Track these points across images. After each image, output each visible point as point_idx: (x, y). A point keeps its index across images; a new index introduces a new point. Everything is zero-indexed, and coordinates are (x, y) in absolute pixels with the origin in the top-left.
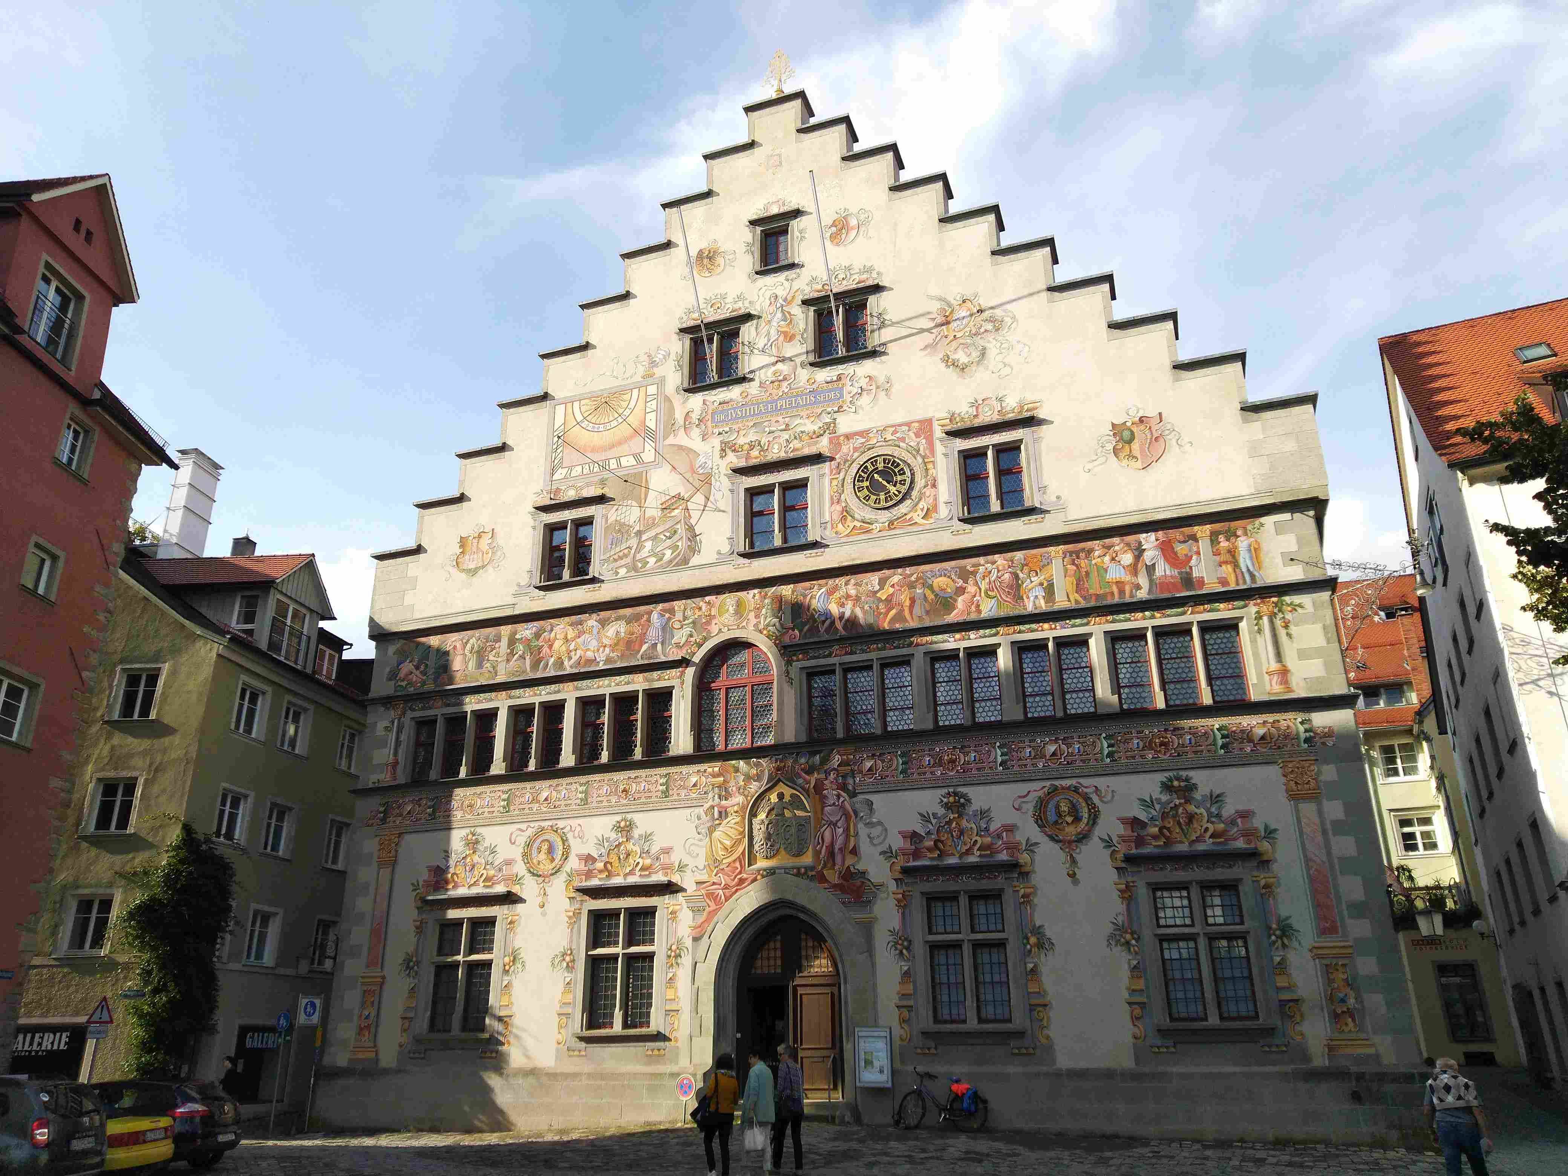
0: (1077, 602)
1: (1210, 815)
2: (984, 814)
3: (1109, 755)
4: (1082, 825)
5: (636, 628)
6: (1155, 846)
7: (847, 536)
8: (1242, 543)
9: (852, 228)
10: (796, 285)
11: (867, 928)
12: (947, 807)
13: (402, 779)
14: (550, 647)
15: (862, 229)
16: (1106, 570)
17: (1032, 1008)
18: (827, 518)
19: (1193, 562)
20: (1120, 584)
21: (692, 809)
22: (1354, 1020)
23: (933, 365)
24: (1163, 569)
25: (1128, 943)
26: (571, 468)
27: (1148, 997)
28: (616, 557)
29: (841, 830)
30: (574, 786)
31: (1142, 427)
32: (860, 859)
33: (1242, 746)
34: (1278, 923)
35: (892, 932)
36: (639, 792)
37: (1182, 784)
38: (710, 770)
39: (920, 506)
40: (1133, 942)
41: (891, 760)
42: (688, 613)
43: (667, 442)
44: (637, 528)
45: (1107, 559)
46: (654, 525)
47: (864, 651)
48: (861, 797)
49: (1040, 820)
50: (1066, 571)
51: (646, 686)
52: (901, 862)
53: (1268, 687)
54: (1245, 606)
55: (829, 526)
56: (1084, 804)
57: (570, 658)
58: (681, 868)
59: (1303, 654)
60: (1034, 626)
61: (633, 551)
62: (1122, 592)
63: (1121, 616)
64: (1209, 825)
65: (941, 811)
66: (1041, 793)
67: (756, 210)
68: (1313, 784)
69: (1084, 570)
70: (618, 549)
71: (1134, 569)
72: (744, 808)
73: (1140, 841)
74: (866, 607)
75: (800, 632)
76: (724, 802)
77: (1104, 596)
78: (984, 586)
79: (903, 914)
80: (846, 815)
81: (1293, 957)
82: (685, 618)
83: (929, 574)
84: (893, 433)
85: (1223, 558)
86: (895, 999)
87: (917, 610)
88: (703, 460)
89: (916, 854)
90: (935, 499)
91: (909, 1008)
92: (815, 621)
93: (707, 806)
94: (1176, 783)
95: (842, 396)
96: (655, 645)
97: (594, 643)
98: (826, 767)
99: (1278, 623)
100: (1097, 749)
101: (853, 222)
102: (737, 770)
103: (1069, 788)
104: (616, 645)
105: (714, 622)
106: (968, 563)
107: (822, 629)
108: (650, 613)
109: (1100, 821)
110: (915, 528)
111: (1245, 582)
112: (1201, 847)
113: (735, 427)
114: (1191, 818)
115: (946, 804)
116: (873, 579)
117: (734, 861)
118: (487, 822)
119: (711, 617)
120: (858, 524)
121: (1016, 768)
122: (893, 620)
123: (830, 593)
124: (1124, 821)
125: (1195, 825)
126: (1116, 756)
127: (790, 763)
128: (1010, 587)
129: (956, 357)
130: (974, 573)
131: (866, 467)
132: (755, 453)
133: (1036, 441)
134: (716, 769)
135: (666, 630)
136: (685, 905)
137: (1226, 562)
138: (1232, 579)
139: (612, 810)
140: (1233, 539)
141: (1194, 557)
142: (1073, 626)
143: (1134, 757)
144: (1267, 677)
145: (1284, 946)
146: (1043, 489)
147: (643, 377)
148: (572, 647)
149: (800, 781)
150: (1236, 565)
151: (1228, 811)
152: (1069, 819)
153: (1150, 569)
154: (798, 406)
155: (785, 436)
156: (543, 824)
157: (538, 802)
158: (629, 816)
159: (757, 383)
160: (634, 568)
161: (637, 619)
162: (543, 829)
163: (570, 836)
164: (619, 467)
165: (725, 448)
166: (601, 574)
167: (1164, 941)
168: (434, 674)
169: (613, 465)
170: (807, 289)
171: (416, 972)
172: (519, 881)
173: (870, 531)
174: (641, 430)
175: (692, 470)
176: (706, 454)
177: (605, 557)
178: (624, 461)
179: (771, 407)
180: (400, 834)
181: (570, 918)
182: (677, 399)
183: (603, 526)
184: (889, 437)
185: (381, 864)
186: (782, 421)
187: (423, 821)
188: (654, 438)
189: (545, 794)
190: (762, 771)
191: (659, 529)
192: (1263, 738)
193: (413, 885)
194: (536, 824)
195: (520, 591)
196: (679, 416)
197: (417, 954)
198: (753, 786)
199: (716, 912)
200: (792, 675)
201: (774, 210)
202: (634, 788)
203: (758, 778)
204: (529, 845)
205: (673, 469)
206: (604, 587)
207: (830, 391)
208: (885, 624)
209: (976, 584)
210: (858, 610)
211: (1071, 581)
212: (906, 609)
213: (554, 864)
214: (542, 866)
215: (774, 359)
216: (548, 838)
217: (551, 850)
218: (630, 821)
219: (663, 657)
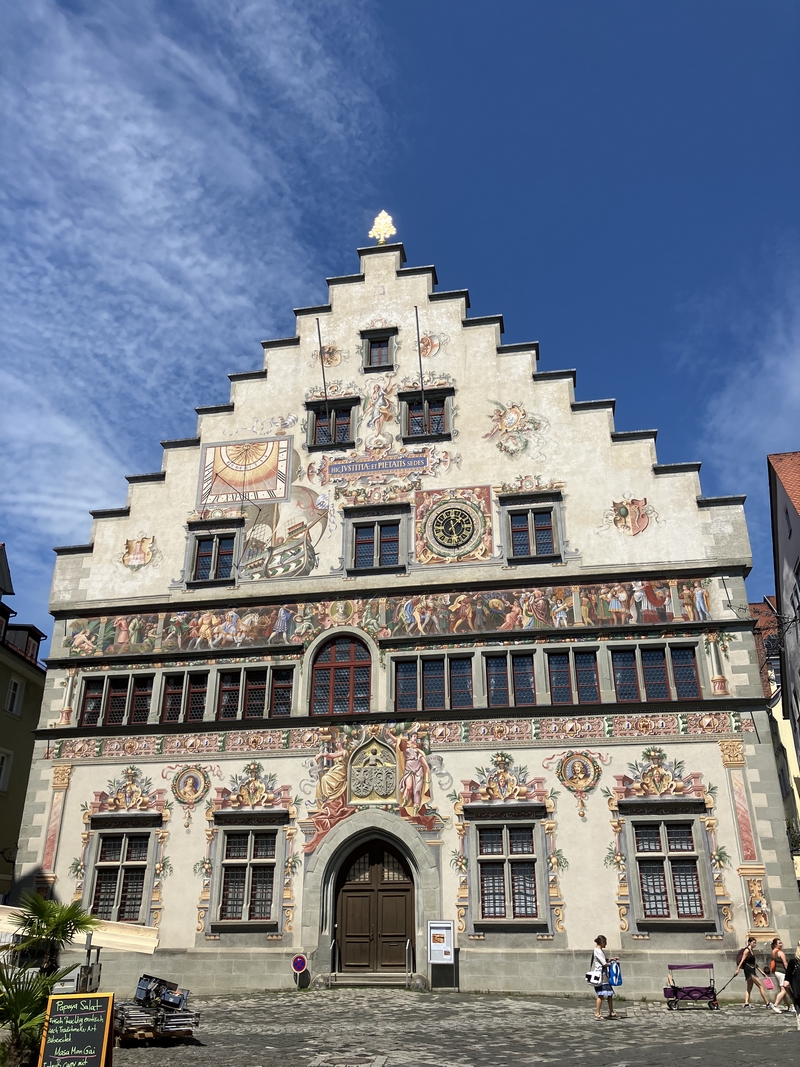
0: (589, 623)
1: (674, 776)
2: (522, 770)
3: (609, 732)
4: (590, 780)
5: (268, 620)
6: (638, 796)
7: (427, 564)
8: (698, 592)
9: (435, 346)
10: (394, 381)
11: (436, 850)
12: (497, 764)
13: (74, 724)
14: (198, 630)
15: (442, 347)
16: (609, 603)
17: (553, 907)
18: (413, 550)
19: (666, 602)
20: (618, 614)
21: (306, 758)
22: (766, 919)
23: (490, 450)
24: (646, 606)
25: (618, 862)
26: (218, 496)
27: (631, 901)
28: (252, 565)
29: (419, 778)
30: (215, 737)
31: (633, 507)
32: (432, 799)
33: (695, 729)
34: (717, 850)
35: (455, 853)
36: (266, 743)
37: (657, 754)
38: (321, 729)
39: (480, 547)
40: (622, 862)
41: (457, 728)
42: (308, 612)
43: (295, 483)
44: (269, 545)
45: (609, 595)
46: (282, 544)
47: (438, 649)
48: (434, 754)
49: (561, 776)
50: (582, 601)
51: (273, 663)
52: (462, 803)
53: (713, 691)
54: (699, 636)
55: (414, 555)
56: (591, 766)
57: (213, 639)
58: (297, 802)
59: (736, 670)
60: (560, 639)
61: (265, 562)
62: (619, 619)
63: (619, 637)
64: (673, 783)
65: (492, 767)
66: (562, 757)
67: (365, 324)
68: (740, 756)
69: (594, 602)
70: (254, 560)
71: (627, 604)
72: (346, 759)
73: (628, 793)
74: (441, 616)
75: (392, 630)
76: (331, 754)
77: (607, 621)
78: (525, 607)
79: (463, 840)
80: (423, 766)
81: (725, 874)
82: (305, 615)
83: (485, 596)
84: (463, 494)
85: (685, 601)
86: (456, 902)
87: (478, 621)
88: (321, 500)
89: (474, 797)
90: (491, 543)
91: (466, 907)
92: (403, 623)
93: (318, 756)
94: (652, 753)
95: (425, 464)
96: (281, 634)
97: (233, 629)
98: (409, 731)
99: (720, 648)
100: (601, 728)
101: (436, 342)
102: (342, 730)
103: (581, 754)
104: (251, 631)
105: (327, 619)
106: (514, 591)
107: (408, 630)
108: (278, 610)
109: (601, 778)
110: (476, 563)
111: (700, 619)
112: (668, 798)
113: (347, 478)
114: (662, 778)
115: (496, 762)
116: (446, 597)
117: (338, 798)
118: (144, 760)
119: (326, 615)
120: (436, 556)
121: (545, 739)
122: (459, 629)
123: (415, 605)
124: (618, 778)
125: (665, 782)
126: (613, 733)
127: (381, 727)
128: (544, 610)
129: (507, 445)
130: (518, 598)
131: (442, 516)
132: (360, 498)
133: (562, 509)
134: (326, 730)
135: (290, 623)
136: (300, 829)
137: (687, 604)
138: (691, 616)
139: (243, 756)
140: (692, 589)
141: (667, 599)
142: (587, 641)
143: (625, 734)
144: (711, 683)
145: (721, 866)
146: (566, 543)
147: (277, 434)
148: (215, 631)
149: (389, 741)
150: (693, 606)
151: (686, 774)
152: (581, 776)
153: (638, 605)
154: (394, 468)
155: (384, 488)
156: (189, 764)
157: (185, 747)
158: (257, 761)
159: (363, 448)
160: (266, 574)
161: (268, 613)
162: (189, 768)
163: (210, 774)
164: (257, 498)
165: (339, 493)
166: (239, 577)
167: (641, 861)
168: (103, 644)
169: (252, 496)
170: (402, 385)
171: (83, 874)
172: (169, 806)
173: (444, 562)
174: (274, 473)
175: (313, 506)
176: (324, 496)
177: (244, 565)
178: (261, 495)
179: (374, 465)
180: (72, 766)
181: (209, 836)
182: (303, 454)
183: (243, 541)
184: (459, 496)
185: (56, 789)
186: (381, 477)
187: (91, 757)
188: (284, 481)
189: (191, 741)
190: (361, 732)
191: (287, 548)
192: (709, 725)
193: (82, 806)
194: (183, 764)
195: (174, 586)
196: (304, 465)
197: (84, 860)
198: (354, 743)
199: (323, 835)
200: (385, 662)
201: (379, 326)
202: (262, 740)
203: (358, 737)
204: (177, 779)
205: (299, 504)
206: (242, 587)
207: (417, 459)
208: (454, 630)
209: (519, 606)
210: (434, 618)
211: (585, 609)
212: (469, 620)
213: (197, 795)
214: (187, 796)
215: (376, 432)
216: (193, 774)
217: (195, 784)
218: (258, 765)
219: (287, 643)
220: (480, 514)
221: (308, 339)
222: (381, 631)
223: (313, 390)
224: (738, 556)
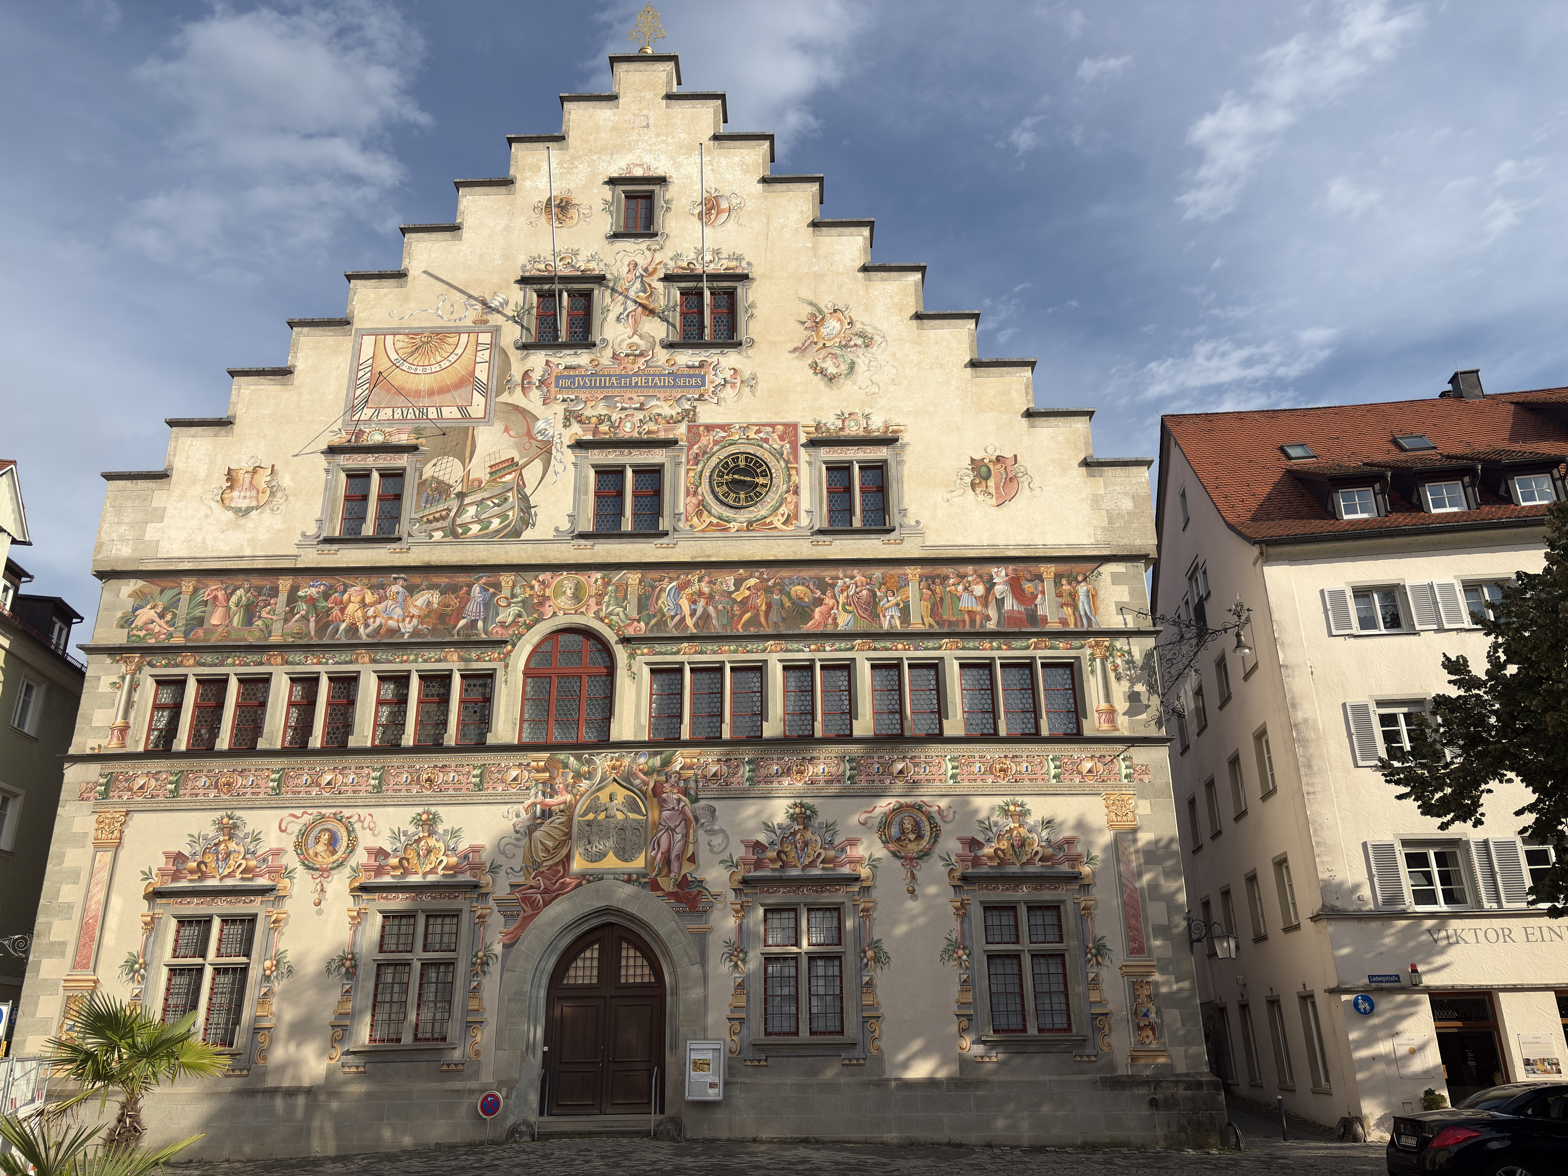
0: (930, 625)
2: (829, 827)
3: (952, 777)
4: (923, 842)
5: (454, 602)
7: (703, 531)
8: (1082, 589)
9: (723, 211)
10: (658, 257)
11: (701, 939)
13: (133, 747)
14: (342, 610)
15: (733, 214)
16: (959, 598)
17: (866, 1019)
18: (682, 509)
19: (1038, 601)
20: (971, 613)
21: (509, 806)
23: (799, 371)
25: (959, 958)
26: (378, 409)
27: (975, 1010)
28: (431, 517)
29: (680, 836)
30: (366, 770)
31: (998, 466)
32: (698, 867)
33: (1071, 777)
34: (1094, 942)
35: (728, 944)
36: (446, 783)
38: (534, 764)
39: (781, 511)
40: (965, 957)
41: (738, 766)
42: (518, 590)
43: (501, 399)
44: (459, 489)
45: (960, 587)
46: (479, 488)
47: (714, 652)
48: (702, 803)
49: (884, 836)
51: (462, 665)
52: (741, 872)
53: (1097, 724)
54: (1082, 647)
55: (683, 517)
57: (367, 626)
58: (493, 869)
60: (888, 644)
61: (452, 514)
62: (973, 621)
63: (971, 645)
66: (886, 809)
67: (618, 169)
68: (1128, 813)
69: (938, 596)
70: (433, 510)
71: (984, 600)
72: (571, 807)
73: (975, 861)
74: (720, 607)
75: (647, 624)
76: (548, 800)
77: (956, 623)
78: (842, 599)
79: (740, 924)
80: (686, 819)
81: (1104, 973)
82: (513, 596)
83: (786, 581)
84: (758, 432)
85: (1063, 600)
86: (728, 1013)
87: (774, 617)
88: (542, 426)
89: (758, 864)
90: (797, 506)
91: (741, 1020)
92: (664, 615)
93: (528, 802)
95: (704, 384)
96: (474, 623)
97: (399, 611)
98: (667, 769)
99: (1109, 666)
100: (942, 771)
101: (724, 205)
102: (566, 766)
104: (428, 615)
105: (548, 604)
106: (827, 574)
107: (671, 624)
108: (470, 586)
109: (940, 839)
110: (775, 533)
111: (1083, 625)
113: (583, 397)
115: (792, 815)
116: (729, 580)
117: (557, 864)
118: (250, 804)
119: (544, 599)
120: (715, 521)
121: (864, 783)
122: (746, 625)
123: (681, 588)
124: (962, 840)
126: (958, 777)
127: (626, 761)
128: (868, 604)
129: (824, 365)
130: (833, 586)
131: (727, 463)
132: (604, 428)
133: (900, 463)
134: (542, 764)
135: (489, 607)
136: (496, 909)
137: (1067, 605)
138: (1071, 621)
139: (410, 801)
140: (1074, 584)
141: (1039, 596)
142: (926, 649)
143: (975, 780)
144: (1096, 715)
145: (1098, 963)
146: (903, 512)
147: (474, 322)
149: (638, 781)
150: (1075, 607)
151: (1057, 837)
152: (912, 837)
153: (1000, 603)
154: (655, 386)
155: (640, 415)
156: (324, 811)
157: (319, 785)
158: (433, 809)
159: (608, 353)
160: (453, 533)
161: (453, 589)
162: (323, 816)
163: (357, 826)
164: (440, 417)
165: (569, 417)
166: (410, 535)
167: (991, 957)
168: (187, 625)
169: (432, 413)
170: (671, 264)
171: (143, 977)
172: (289, 874)
173: (727, 529)
174: (468, 380)
175: (529, 434)
176: (547, 420)
177: (417, 516)
178: (447, 412)
179: (625, 381)
180: (128, 813)
181: (353, 918)
182: (515, 356)
183: (417, 481)
184: (752, 435)
185: (99, 846)
186: (636, 398)
187: (161, 798)
188: (485, 391)
189: (328, 777)
190: (595, 769)
191: (486, 495)
192: (1090, 771)
193: (143, 873)
194: (315, 811)
195: (305, 541)
196: (517, 373)
197: (144, 956)
198: (585, 784)
199: (531, 917)
200: (634, 669)
201: (638, 172)
202: (441, 778)
203: (589, 776)
204: (304, 833)
205: (506, 430)
206: (414, 549)
207: (691, 376)
208: (739, 627)
209: (834, 597)
210: (711, 609)
211: (926, 605)
212: (762, 614)
213: (335, 857)
214: (320, 858)
215: (630, 331)
216: (330, 827)
217: (333, 841)
218: (434, 815)
219: (484, 636)
220: (782, 462)
221: (528, 184)
222: (629, 625)
223: (534, 260)
224: (1138, 542)
